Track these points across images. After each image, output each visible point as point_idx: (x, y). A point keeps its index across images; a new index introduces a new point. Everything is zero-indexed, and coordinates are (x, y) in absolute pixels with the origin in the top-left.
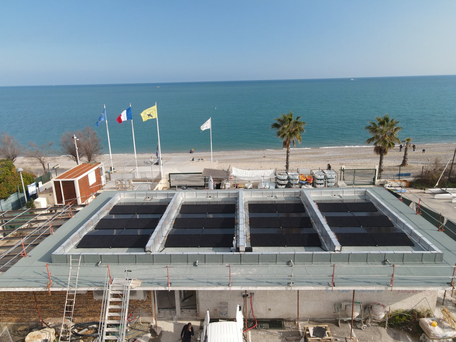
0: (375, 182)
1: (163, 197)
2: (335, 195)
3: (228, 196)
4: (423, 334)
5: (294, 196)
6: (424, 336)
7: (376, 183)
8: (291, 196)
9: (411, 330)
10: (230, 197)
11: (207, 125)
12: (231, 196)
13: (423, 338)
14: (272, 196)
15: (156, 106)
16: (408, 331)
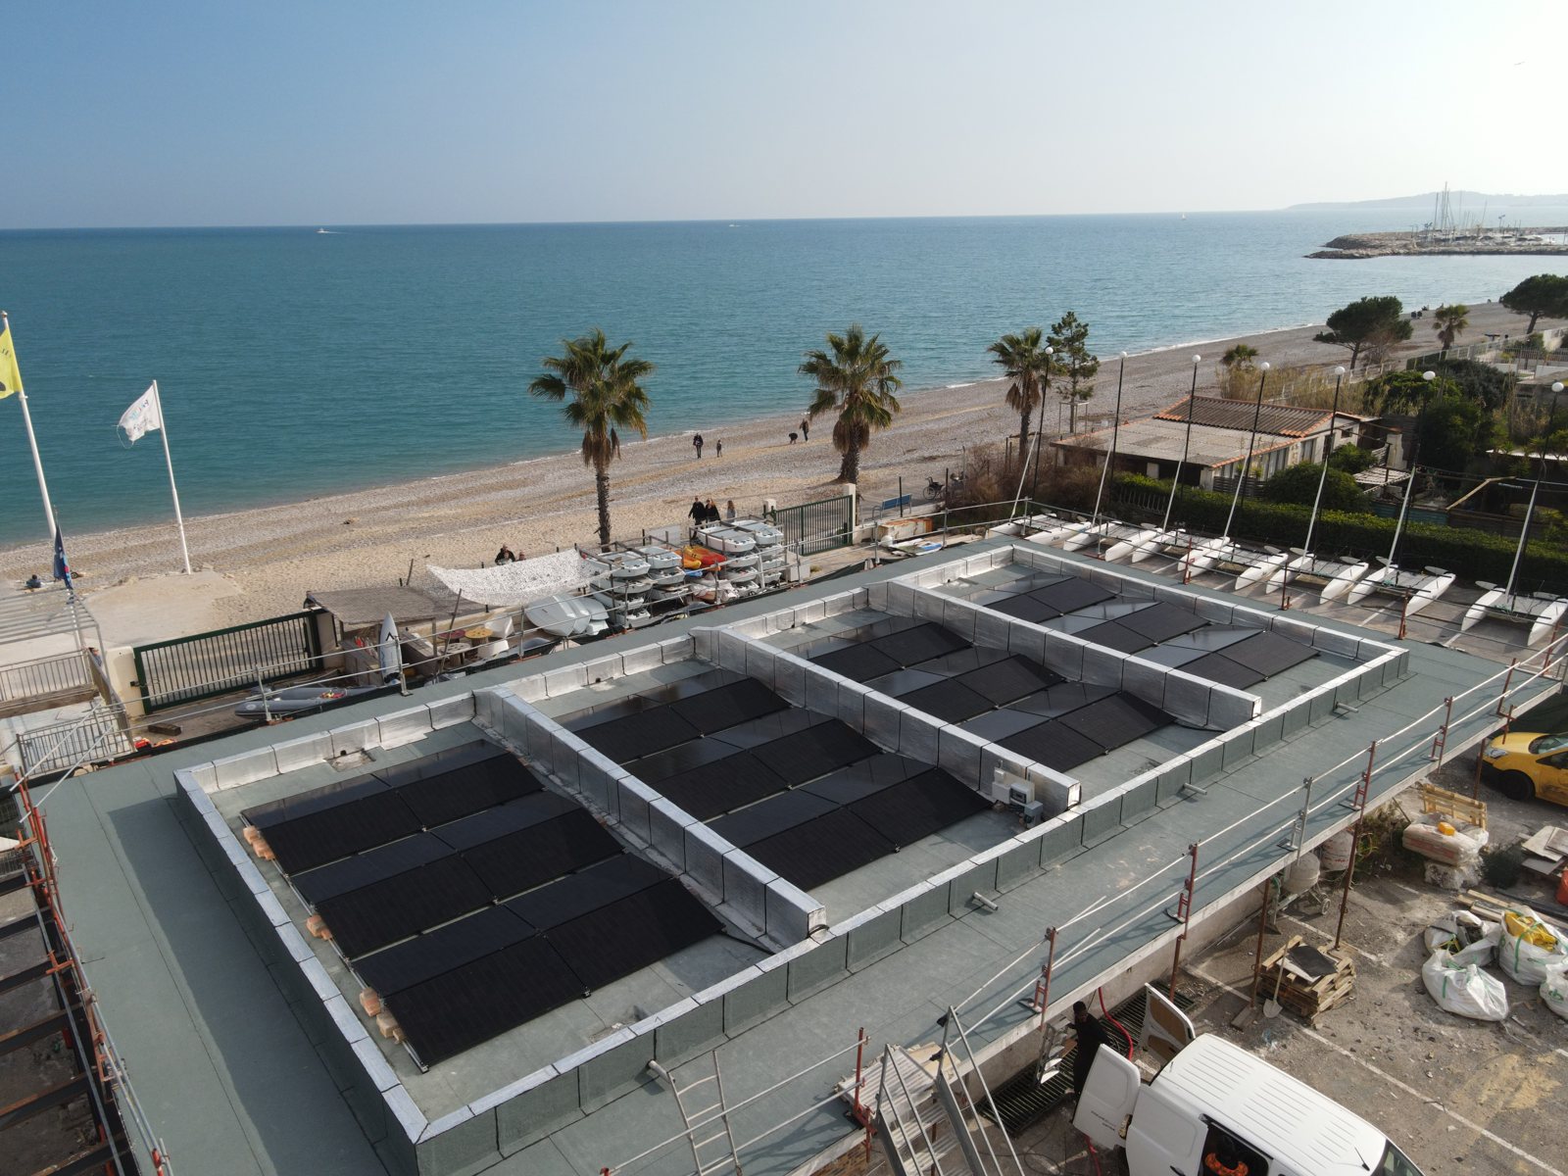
0: (851, 535)
1: (410, 730)
2: (949, 581)
3: (658, 661)
4: (1429, 866)
5: (851, 610)
6: (1434, 867)
7: (854, 536)
8: (845, 611)
9: (1389, 867)
10: (667, 662)
11: (144, 415)
12: (669, 657)
13: (1434, 873)
14: (793, 626)
15: (7, 332)
16: (1385, 874)
